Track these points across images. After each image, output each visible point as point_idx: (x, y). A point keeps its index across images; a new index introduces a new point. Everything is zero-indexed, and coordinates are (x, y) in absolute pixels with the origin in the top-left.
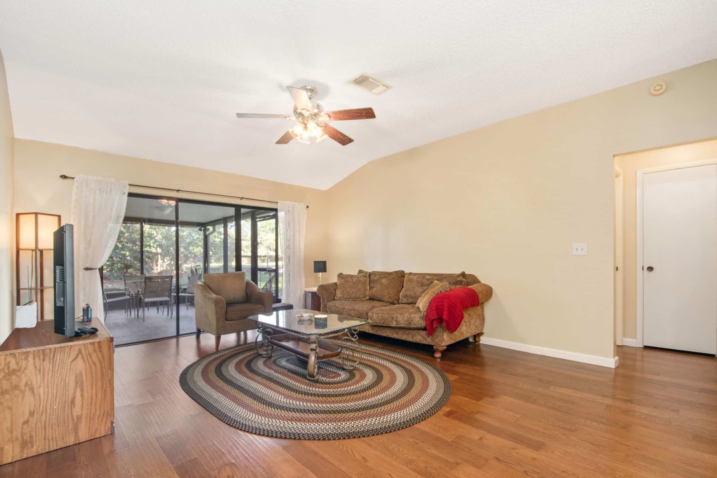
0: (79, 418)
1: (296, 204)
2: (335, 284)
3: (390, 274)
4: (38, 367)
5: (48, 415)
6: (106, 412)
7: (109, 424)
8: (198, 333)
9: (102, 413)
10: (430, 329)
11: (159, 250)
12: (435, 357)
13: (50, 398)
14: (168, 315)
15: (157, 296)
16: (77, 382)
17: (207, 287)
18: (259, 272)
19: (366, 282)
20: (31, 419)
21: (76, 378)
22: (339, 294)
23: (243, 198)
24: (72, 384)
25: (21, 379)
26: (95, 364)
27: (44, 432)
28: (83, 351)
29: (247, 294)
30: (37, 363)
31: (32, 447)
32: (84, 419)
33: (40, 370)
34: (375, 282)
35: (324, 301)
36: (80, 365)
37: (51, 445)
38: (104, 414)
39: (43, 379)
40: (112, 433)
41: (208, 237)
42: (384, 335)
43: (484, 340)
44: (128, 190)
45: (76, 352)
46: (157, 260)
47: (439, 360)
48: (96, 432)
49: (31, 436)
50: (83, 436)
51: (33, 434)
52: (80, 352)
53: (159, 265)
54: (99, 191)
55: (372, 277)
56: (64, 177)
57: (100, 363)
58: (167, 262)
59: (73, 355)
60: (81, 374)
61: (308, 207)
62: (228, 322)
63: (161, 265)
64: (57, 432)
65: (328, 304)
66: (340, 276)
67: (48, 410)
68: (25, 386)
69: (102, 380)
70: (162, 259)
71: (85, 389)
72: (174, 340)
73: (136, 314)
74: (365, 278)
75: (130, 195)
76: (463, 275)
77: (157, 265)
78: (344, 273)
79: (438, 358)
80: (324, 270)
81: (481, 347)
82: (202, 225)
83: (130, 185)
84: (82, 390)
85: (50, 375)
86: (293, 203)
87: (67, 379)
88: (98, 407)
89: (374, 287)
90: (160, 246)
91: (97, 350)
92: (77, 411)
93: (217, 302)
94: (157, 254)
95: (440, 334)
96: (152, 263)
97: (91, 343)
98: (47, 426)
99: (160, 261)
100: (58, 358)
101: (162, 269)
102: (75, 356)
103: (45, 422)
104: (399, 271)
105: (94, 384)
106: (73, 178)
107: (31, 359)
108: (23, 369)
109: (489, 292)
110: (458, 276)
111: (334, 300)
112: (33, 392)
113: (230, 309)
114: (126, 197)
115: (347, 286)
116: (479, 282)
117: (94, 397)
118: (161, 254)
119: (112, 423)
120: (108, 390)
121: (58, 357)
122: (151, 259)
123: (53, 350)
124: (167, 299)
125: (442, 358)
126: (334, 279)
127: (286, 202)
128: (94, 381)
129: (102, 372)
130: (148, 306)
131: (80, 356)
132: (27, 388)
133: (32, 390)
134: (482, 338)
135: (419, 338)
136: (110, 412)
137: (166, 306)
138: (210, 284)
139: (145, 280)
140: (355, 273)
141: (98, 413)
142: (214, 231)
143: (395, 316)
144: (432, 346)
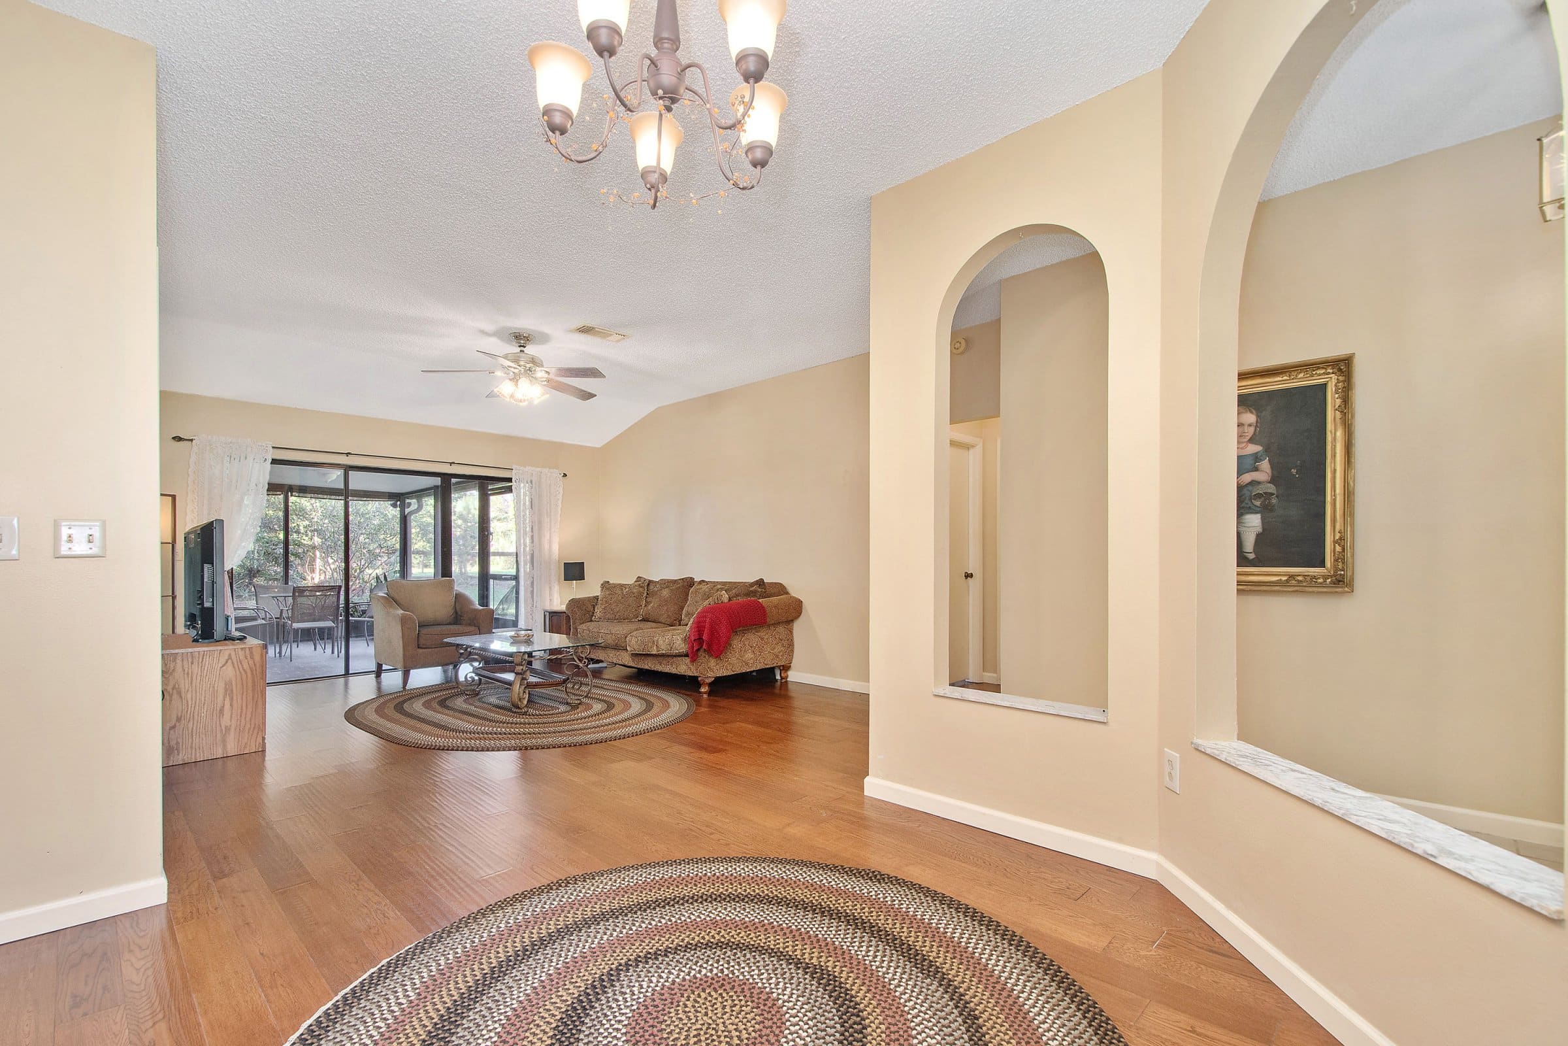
0: (228, 729)
1: (546, 470)
2: (596, 598)
3: (675, 582)
4: (186, 670)
5: (195, 723)
6: (257, 725)
7: (260, 740)
8: (379, 672)
9: (253, 726)
10: (692, 655)
11: (317, 540)
12: (700, 693)
13: (197, 704)
14: (333, 653)
15: (314, 621)
16: (226, 690)
17: (392, 600)
18: (491, 581)
19: (641, 594)
20: (178, 724)
21: (226, 685)
22: (598, 612)
23: (454, 463)
24: (221, 691)
25: (169, 681)
26: (246, 673)
27: (190, 740)
28: (233, 656)
29: (456, 612)
30: (186, 666)
31: (178, 755)
32: (232, 730)
33: (188, 674)
34: (654, 594)
35: (574, 623)
36: (229, 671)
37: (198, 755)
38: (254, 728)
39: (191, 683)
40: (264, 751)
41: (408, 518)
42: (646, 667)
43: (793, 676)
44: (272, 455)
45: (226, 657)
46: (313, 560)
47: (705, 696)
48: (245, 747)
49: (178, 743)
50: (232, 749)
51: (180, 740)
52: (230, 657)
53: (317, 571)
54: (229, 458)
55: (651, 587)
56: (178, 439)
57: (252, 671)
58: (333, 563)
59: (223, 661)
60: (230, 682)
61: (565, 475)
62: (421, 651)
63: (321, 570)
64: (204, 742)
65: (580, 627)
66: (605, 585)
67: (196, 717)
68: (173, 689)
69: (253, 690)
70: (322, 558)
71: (235, 698)
72: (342, 680)
73: (278, 651)
74: (641, 589)
75: (275, 462)
76: (760, 583)
77: (313, 571)
78: (611, 582)
79: (705, 693)
80: (581, 577)
81: (790, 686)
82: (398, 498)
83: (273, 447)
84: (232, 699)
85: (198, 681)
86: (539, 469)
87: (216, 685)
88: (248, 719)
89: (651, 602)
90: (319, 532)
91: (249, 657)
92: (226, 720)
93: (404, 621)
94: (314, 547)
95: (704, 660)
96: (303, 565)
97: (242, 649)
98: (194, 734)
99: (319, 563)
100: (207, 663)
101: (322, 577)
102: (225, 661)
103: (193, 728)
104: (686, 578)
105: (245, 694)
106: (192, 440)
107: (179, 661)
108: (171, 671)
109: (795, 609)
110: (752, 584)
111: (591, 621)
112: (181, 697)
113: (424, 631)
114: (268, 464)
115: (613, 600)
116: (787, 593)
117: (244, 708)
118: (320, 548)
119: (264, 739)
120: (260, 703)
121: (207, 660)
122: (301, 559)
123: (202, 653)
124: (330, 624)
125: (710, 693)
126: (596, 591)
127: (528, 468)
128: (245, 690)
129: (254, 682)
130: (297, 641)
131: (230, 661)
132: (175, 691)
133: (179, 693)
134: (790, 673)
135: (683, 668)
136: (261, 728)
137: (330, 641)
138: (396, 597)
139: (294, 593)
140: (631, 581)
141: (248, 726)
142: (420, 507)
143: (656, 639)
144: (696, 678)
